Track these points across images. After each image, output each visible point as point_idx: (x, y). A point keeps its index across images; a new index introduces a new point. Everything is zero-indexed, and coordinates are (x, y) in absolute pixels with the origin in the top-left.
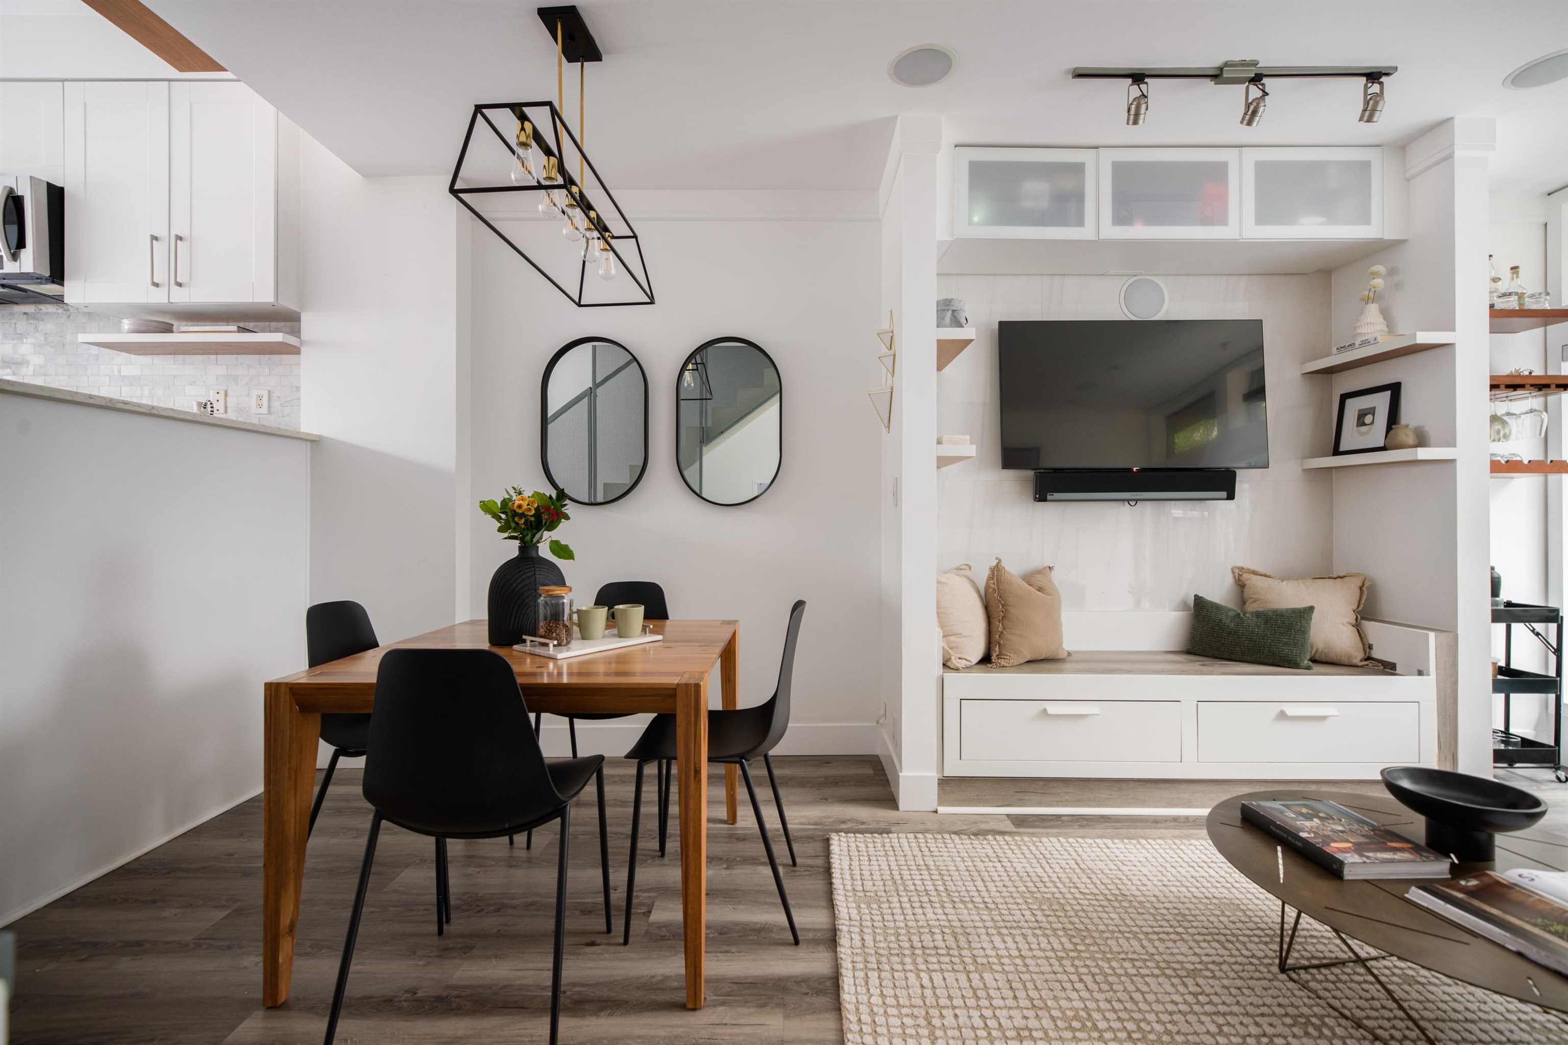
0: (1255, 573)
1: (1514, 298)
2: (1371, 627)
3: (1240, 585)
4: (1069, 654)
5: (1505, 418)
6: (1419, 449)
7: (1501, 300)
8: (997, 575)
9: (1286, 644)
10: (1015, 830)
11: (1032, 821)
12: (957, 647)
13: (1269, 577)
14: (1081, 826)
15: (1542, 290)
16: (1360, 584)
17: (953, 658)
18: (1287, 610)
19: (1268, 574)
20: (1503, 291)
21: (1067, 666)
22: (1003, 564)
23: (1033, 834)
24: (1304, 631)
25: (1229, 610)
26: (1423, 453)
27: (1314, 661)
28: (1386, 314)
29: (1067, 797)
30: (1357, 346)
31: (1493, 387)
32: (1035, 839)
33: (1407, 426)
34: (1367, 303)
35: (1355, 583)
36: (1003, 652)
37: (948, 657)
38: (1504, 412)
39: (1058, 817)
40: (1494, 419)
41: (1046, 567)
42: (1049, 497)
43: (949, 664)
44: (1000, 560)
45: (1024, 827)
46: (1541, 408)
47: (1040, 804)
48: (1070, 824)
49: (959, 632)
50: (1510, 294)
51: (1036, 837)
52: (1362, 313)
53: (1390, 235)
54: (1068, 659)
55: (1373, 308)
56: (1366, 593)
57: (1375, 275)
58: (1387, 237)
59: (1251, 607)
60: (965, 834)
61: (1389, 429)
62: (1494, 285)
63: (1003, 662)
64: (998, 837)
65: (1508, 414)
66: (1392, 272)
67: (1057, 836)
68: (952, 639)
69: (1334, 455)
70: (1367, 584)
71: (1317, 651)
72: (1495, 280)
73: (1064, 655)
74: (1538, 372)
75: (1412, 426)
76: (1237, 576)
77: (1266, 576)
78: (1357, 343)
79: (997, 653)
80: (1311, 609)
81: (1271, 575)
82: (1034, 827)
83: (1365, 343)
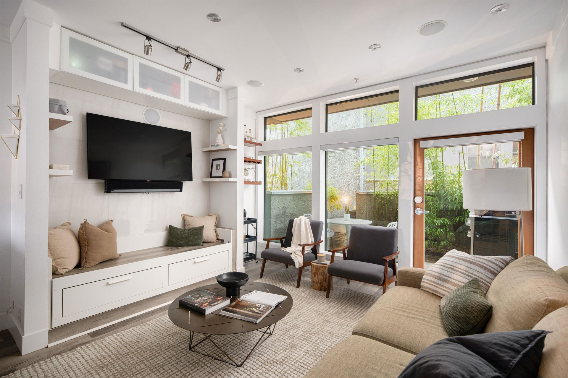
0: (188, 216)
1: (250, 138)
2: (218, 230)
3: (184, 220)
4: (120, 255)
5: (248, 169)
6: (229, 178)
7: (247, 138)
8: (85, 227)
9: (196, 239)
10: (92, 339)
11: (101, 332)
12: (61, 264)
13: (192, 217)
14: (124, 325)
15: (255, 137)
16: (216, 217)
17: (59, 269)
18: (197, 227)
19: (192, 216)
20: (248, 136)
21: (119, 261)
22: (88, 221)
23: (101, 338)
24: (201, 234)
25: (180, 229)
26: (230, 180)
27: (204, 242)
28: (223, 137)
29: (118, 315)
30: (216, 146)
31: (245, 161)
32: (101, 340)
33: (227, 171)
34: (218, 133)
35: (215, 217)
36: (88, 261)
37: (56, 269)
38: (247, 168)
39: (113, 325)
40: (245, 170)
41: (110, 221)
42: (111, 191)
43: (57, 273)
44: (86, 220)
45: (97, 336)
46: (254, 168)
47: (105, 323)
48: (119, 326)
49: (62, 256)
50: (249, 137)
51: (102, 338)
52: (217, 136)
53: (224, 115)
54: (119, 257)
55: (220, 135)
56: (217, 220)
57: (220, 126)
58: (223, 115)
59: (187, 228)
60: (64, 352)
61: (223, 172)
62: (246, 133)
63: (87, 266)
64: (82, 347)
65: (248, 168)
66: (224, 126)
67: (112, 334)
68: (58, 260)
69: (210, 178)
70: (218, 217)
71: (205, 239)
72: (246, 132)
73: (118, 256)
74: (254, 158)
75: (228, 171)
76: (183, 217)
77: (191, 216)
78: (216, 145)
79: (85, 262)
80: (203, 226)
81: (193, 216)
82: (101, 334)
83: (218, 145)
